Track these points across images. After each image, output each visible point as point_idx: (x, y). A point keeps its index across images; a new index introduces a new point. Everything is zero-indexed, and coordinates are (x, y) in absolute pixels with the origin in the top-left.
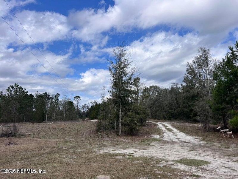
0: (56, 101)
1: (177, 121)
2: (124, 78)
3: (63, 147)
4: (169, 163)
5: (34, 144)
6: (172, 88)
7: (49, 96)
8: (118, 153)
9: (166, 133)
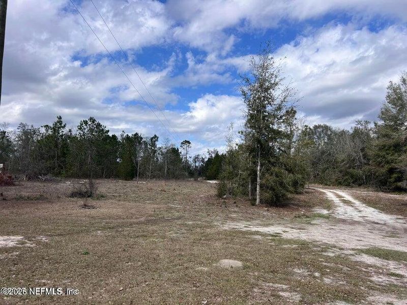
0: (153, 148)
1: (362, 190)
2: (269, 108)
3: (166, 216)
4: (345, 252)
5: (120, 210)
6: (355, 129)
7: (142, 138)
8: (255, 231)
9: (340, 206)
